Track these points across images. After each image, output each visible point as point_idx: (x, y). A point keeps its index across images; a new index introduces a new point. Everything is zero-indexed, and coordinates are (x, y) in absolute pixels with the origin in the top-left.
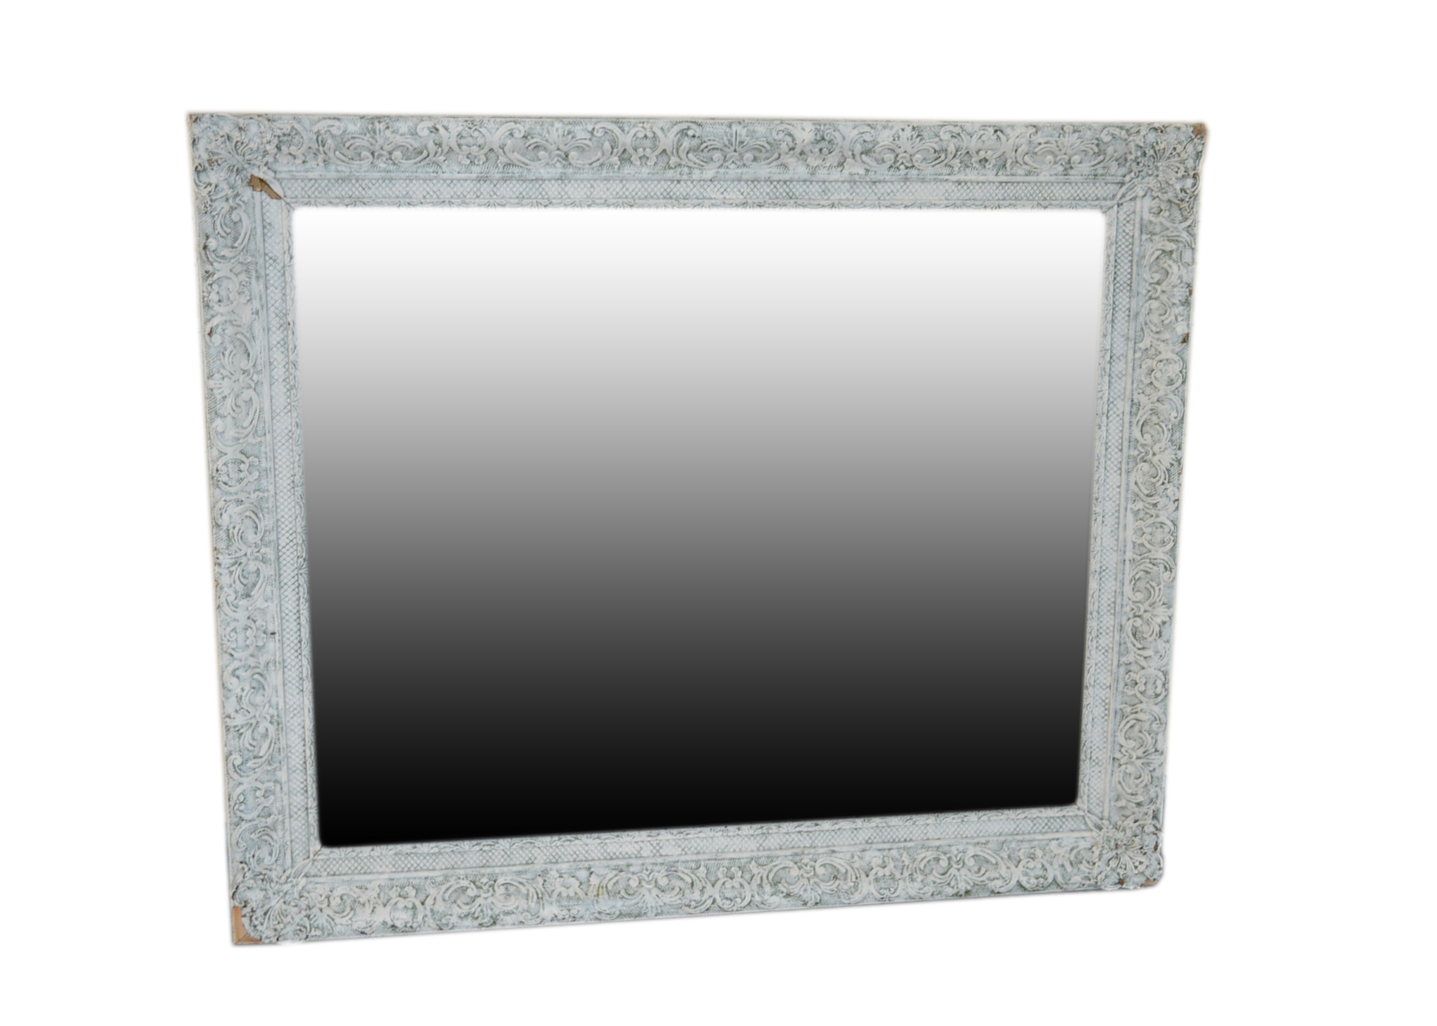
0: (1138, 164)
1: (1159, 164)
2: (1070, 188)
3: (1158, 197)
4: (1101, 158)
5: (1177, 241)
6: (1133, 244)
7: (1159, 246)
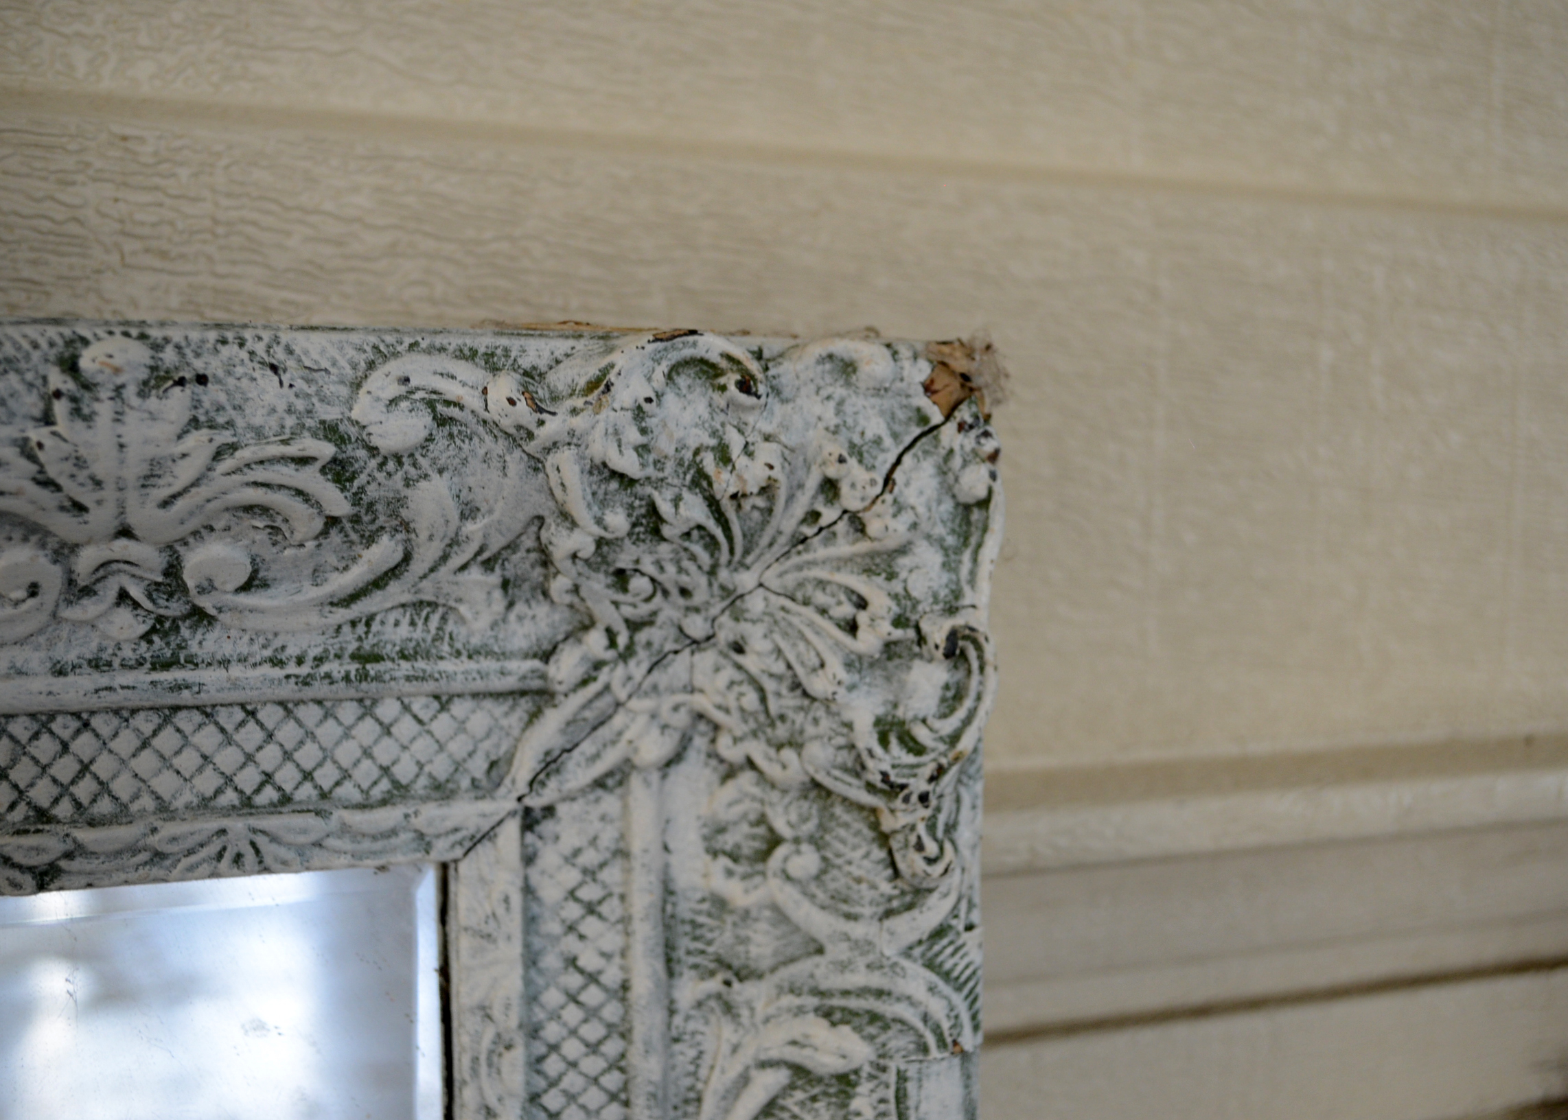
0: (621, 578)
1: (746, 580)
2: (207, 738)
3: (750, 764)
4: (384, 551)
5: (874, 1017)
6: (625, 1035)
7: (774, 1042)
